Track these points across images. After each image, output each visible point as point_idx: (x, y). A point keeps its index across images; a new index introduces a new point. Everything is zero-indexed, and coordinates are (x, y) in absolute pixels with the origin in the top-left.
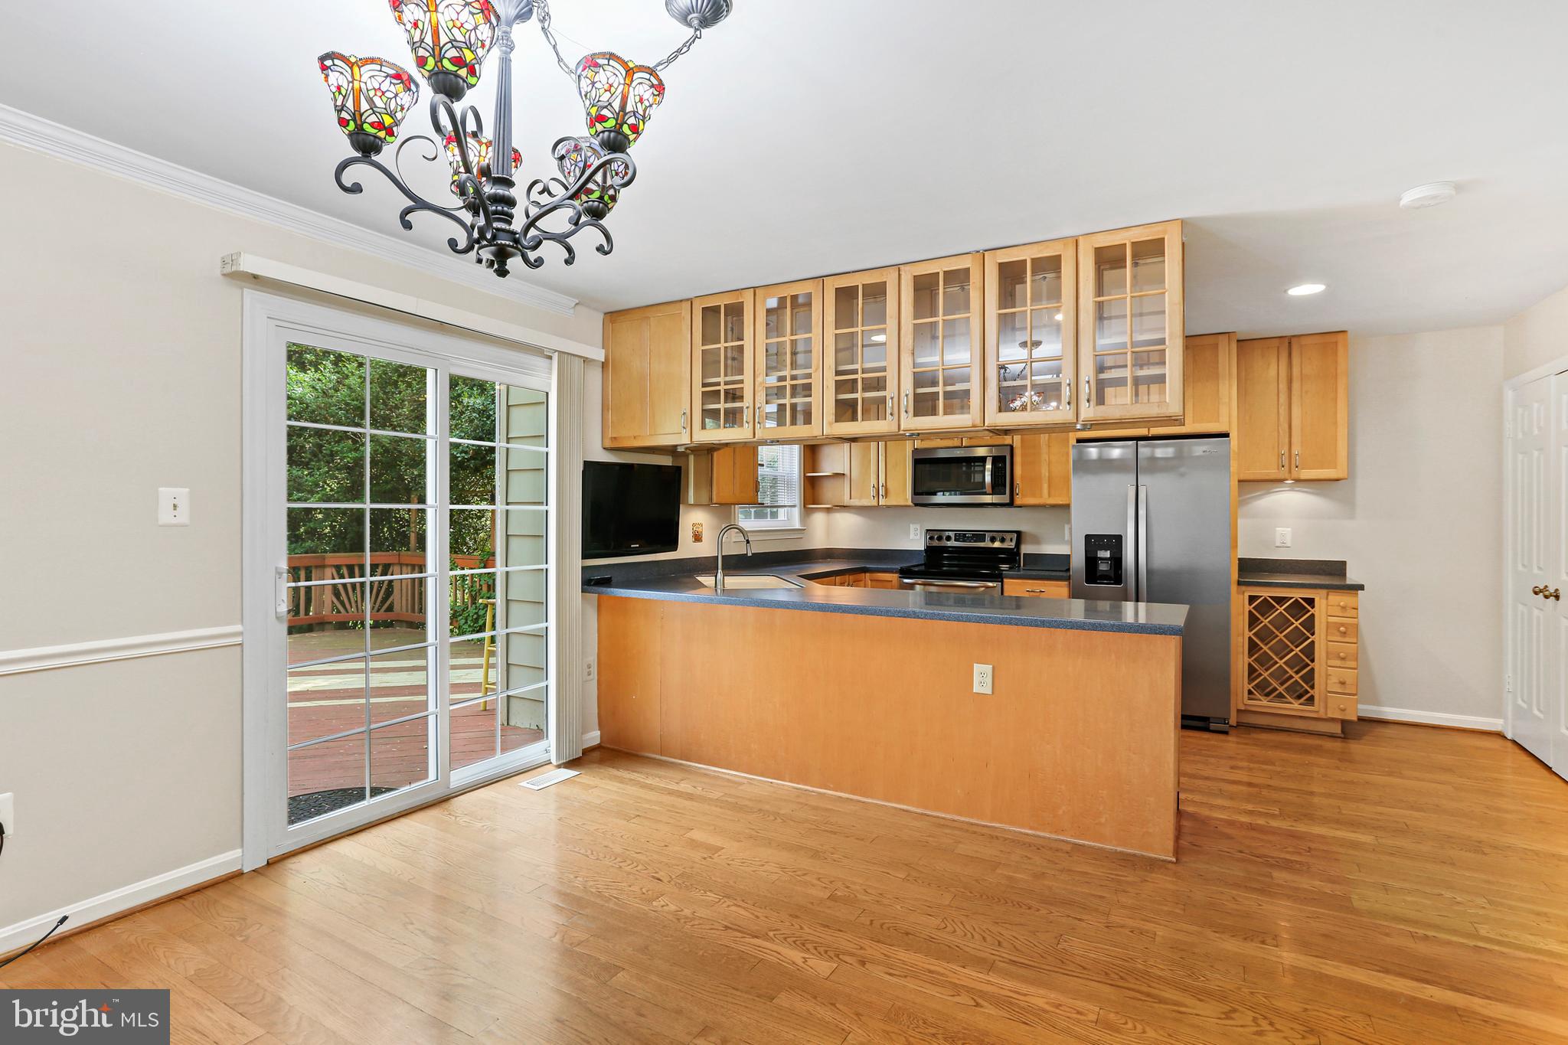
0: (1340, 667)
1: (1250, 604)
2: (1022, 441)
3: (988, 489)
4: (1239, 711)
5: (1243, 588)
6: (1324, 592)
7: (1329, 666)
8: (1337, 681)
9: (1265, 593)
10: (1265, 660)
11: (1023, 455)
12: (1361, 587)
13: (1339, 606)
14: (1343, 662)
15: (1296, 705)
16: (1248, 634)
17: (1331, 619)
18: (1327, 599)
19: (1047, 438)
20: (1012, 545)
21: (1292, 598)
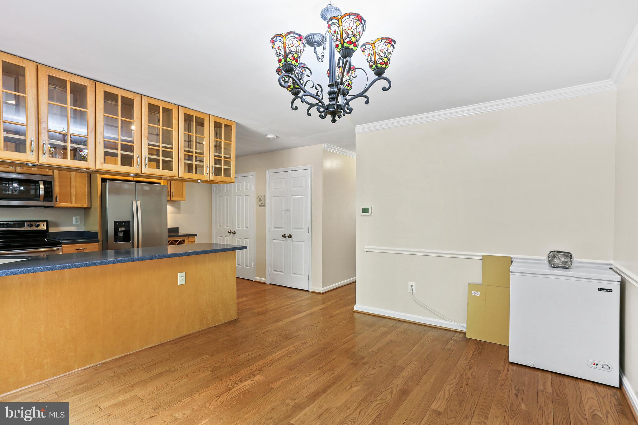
2: (59, 174)
3: (41, 198)
6: (187, 237)
9: (172, 239)
11: (60, 182)
12: (196, 235)
13: (191, 241)
18: (188, 239)
19: (74, 175)
20: (45, 228)
21: (179, 240)
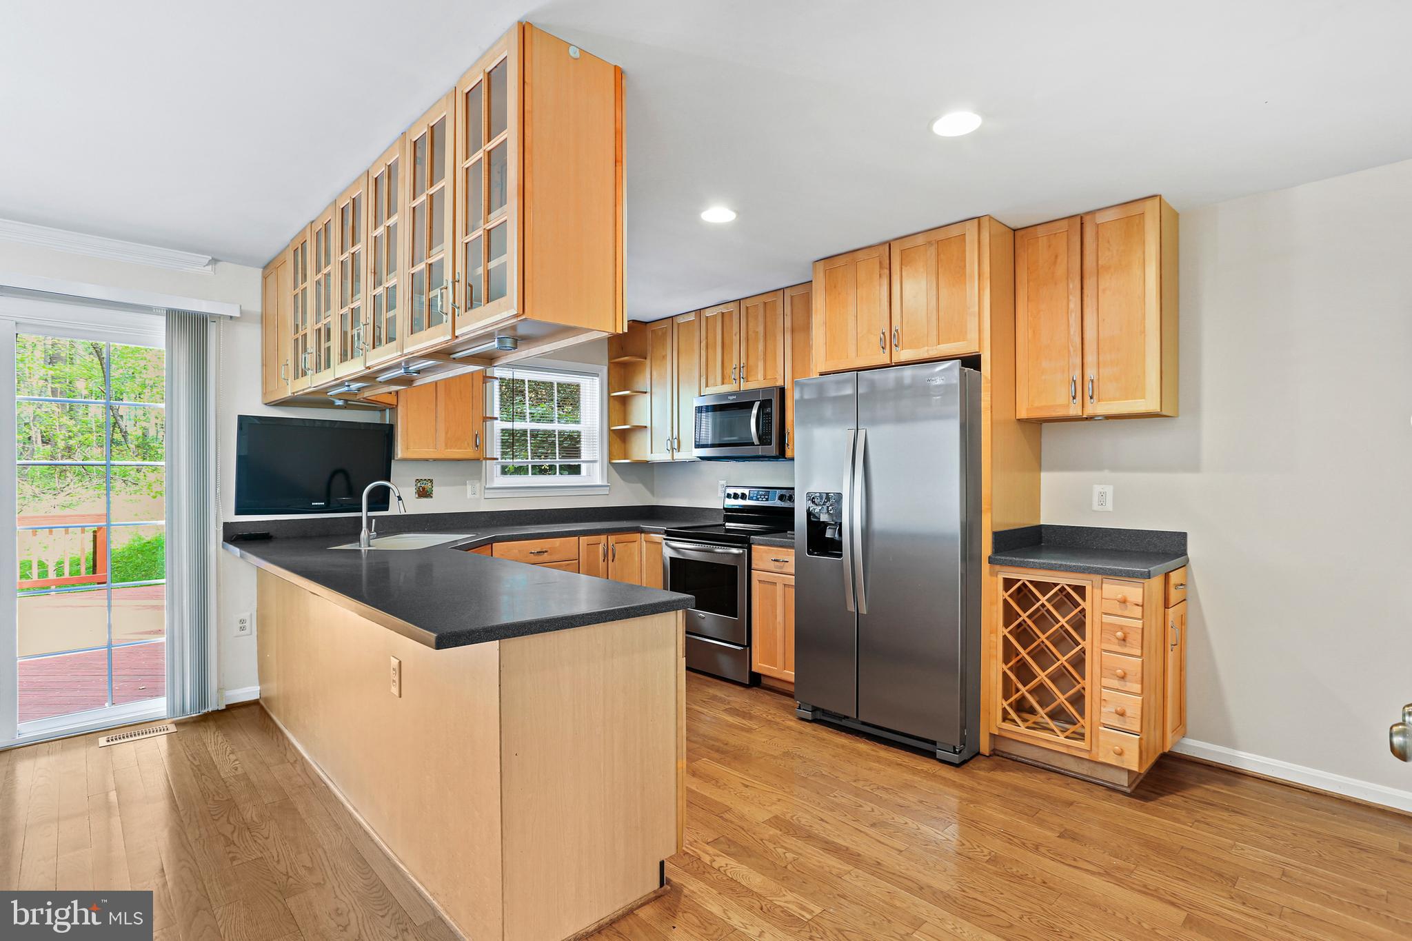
0: (1117, 690)
1: (1006, 589)
3: (755, 438)
4: (992, 736)
5: (997, 568)
6: (1099, 577)
7: (1105, 688)
8: (1114, 711)
9: (1025, 576)
10: (1023, 671)
13: (1117, 599)
14: (1122, 683)
15: (1062, 738)
16: (1003, 631)
17: (1107, 619)
18: (1101, 588)
21: (1058, 585)
